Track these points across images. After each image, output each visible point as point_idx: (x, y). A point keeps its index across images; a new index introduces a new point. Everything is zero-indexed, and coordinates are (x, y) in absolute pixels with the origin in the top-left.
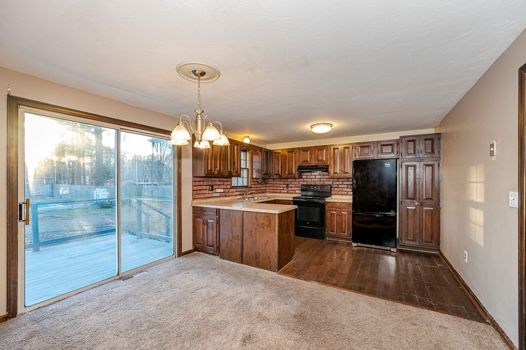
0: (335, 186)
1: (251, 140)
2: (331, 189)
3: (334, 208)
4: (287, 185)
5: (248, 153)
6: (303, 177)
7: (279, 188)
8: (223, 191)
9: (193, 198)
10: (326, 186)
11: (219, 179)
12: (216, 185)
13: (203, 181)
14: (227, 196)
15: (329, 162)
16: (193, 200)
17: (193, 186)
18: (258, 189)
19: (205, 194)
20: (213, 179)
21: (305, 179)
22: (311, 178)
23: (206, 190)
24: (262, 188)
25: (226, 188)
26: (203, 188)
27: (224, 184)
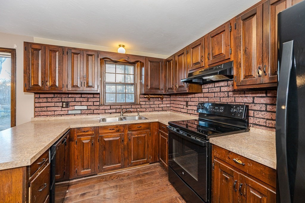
0: (257, 107)
2: (247, 113)
4: (187, 102)
5: (136, 65)
6: (204, 91)
7: (180, 106)
8: (86, 109)
9: (36, 115)
10: (237, 106)
11: (79, 96)
12: (75, 101)
13: (52, 98)
14: (94, 114)
15: (233, 55)
16: (34, 117)
17: (35, 103)
18: (152, 106)
19: (56, 111)
20: (70, 96)
21: (206, 94)
22: (214, 92)
23: (56, 107)
24: (162, 106)
25: (92, 104)
26: (53, 104)
27: (88, 100)
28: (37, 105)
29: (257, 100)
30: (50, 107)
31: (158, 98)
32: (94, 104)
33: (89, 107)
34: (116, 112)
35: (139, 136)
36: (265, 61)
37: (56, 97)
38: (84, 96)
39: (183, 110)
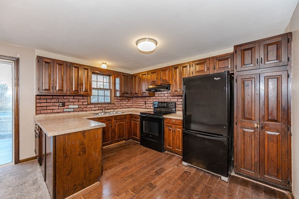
0: (179, 103)
1: (108, 66)
2: (175, 106)
3: (170, 124)
4: (145, 102)
5: (111, 77)
6: (156, 95)
7: (140, 104)
8: (78, 107)
9: (37, 113)
10: (172, 103)
11: (72, 97)
12: (69, 102)
13: (51, 99)
14: (83, 111)
15: (170, 81)
16: (36, 115)
17: (37, 103)
18: (122, 105)
19: (54, 109)
20: (65, 97)
21: (157, 97)
22: (161, 96)
23: (54, 106)
24: (128, 104)
25: (82, 104)
26: (51, 104)
27: (79, 101)
28: (39, 105)
29: (179, 100)
30: (49, 106)
31: (125, 99)
32: (84, 104)
33: (80, 106)
34: (99, 110)
35: (120, 123)
36: (181, 86)
37: (54, 98)
38: (76, 98)
39: (142, 107)
